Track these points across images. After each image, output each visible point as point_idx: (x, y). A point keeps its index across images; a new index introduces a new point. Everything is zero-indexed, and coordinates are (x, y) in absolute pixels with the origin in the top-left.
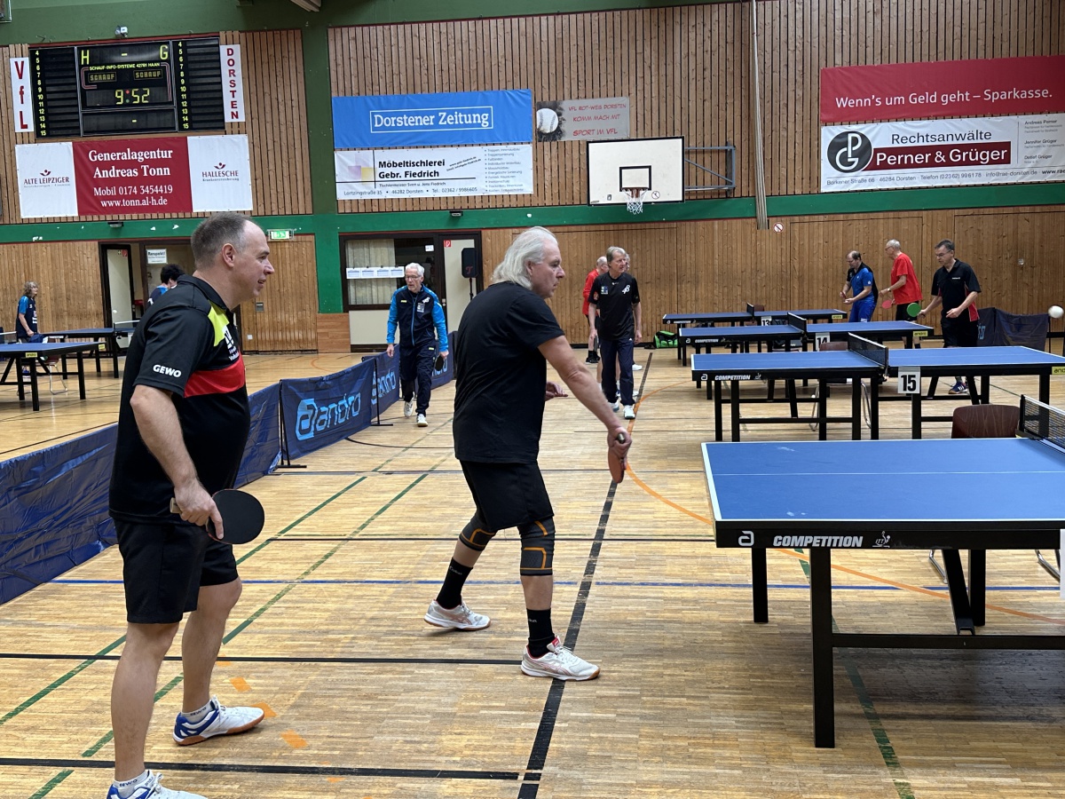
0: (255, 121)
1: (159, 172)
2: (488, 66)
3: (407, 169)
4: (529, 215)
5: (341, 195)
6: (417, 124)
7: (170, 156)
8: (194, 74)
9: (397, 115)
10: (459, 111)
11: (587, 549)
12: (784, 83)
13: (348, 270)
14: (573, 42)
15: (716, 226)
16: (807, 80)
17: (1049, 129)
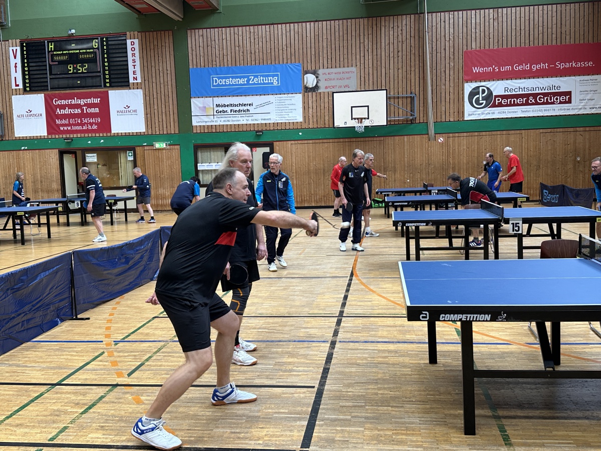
0: (147, 82)
1: (92, 110)
2: (277, 50)
3: (231, 108)
4: (300, 134)
5: (194, 123)
6: (237, 83)
7: (99, 102)
8: (112, 55)
9: (226, 78)
10: (261, 76)
11: (334, 322)
12: (443, 59)
13: (198, 165)
14: (325, 37)
15: (406, 139)
16: (456, 58)
17: (593, 84)
